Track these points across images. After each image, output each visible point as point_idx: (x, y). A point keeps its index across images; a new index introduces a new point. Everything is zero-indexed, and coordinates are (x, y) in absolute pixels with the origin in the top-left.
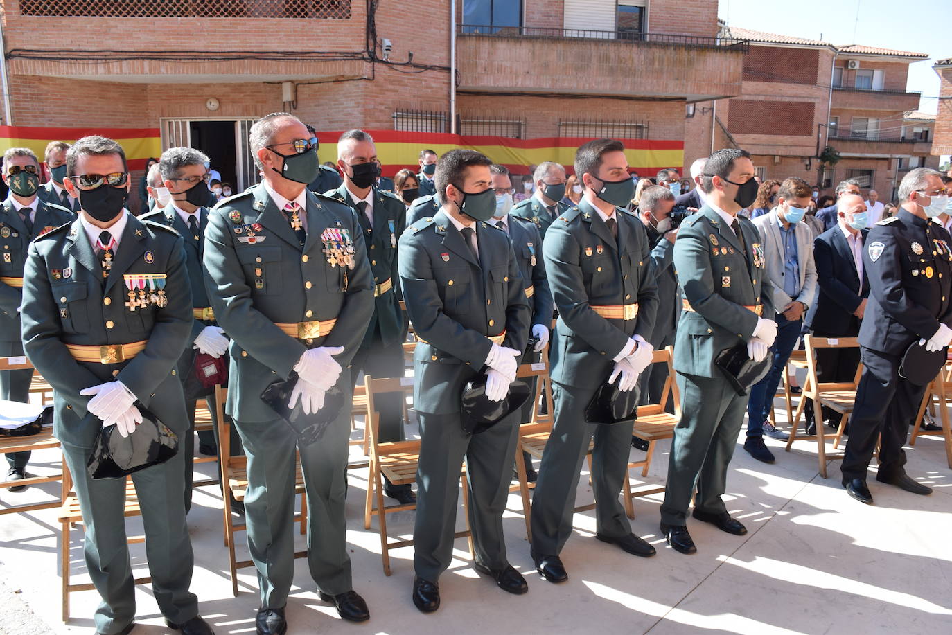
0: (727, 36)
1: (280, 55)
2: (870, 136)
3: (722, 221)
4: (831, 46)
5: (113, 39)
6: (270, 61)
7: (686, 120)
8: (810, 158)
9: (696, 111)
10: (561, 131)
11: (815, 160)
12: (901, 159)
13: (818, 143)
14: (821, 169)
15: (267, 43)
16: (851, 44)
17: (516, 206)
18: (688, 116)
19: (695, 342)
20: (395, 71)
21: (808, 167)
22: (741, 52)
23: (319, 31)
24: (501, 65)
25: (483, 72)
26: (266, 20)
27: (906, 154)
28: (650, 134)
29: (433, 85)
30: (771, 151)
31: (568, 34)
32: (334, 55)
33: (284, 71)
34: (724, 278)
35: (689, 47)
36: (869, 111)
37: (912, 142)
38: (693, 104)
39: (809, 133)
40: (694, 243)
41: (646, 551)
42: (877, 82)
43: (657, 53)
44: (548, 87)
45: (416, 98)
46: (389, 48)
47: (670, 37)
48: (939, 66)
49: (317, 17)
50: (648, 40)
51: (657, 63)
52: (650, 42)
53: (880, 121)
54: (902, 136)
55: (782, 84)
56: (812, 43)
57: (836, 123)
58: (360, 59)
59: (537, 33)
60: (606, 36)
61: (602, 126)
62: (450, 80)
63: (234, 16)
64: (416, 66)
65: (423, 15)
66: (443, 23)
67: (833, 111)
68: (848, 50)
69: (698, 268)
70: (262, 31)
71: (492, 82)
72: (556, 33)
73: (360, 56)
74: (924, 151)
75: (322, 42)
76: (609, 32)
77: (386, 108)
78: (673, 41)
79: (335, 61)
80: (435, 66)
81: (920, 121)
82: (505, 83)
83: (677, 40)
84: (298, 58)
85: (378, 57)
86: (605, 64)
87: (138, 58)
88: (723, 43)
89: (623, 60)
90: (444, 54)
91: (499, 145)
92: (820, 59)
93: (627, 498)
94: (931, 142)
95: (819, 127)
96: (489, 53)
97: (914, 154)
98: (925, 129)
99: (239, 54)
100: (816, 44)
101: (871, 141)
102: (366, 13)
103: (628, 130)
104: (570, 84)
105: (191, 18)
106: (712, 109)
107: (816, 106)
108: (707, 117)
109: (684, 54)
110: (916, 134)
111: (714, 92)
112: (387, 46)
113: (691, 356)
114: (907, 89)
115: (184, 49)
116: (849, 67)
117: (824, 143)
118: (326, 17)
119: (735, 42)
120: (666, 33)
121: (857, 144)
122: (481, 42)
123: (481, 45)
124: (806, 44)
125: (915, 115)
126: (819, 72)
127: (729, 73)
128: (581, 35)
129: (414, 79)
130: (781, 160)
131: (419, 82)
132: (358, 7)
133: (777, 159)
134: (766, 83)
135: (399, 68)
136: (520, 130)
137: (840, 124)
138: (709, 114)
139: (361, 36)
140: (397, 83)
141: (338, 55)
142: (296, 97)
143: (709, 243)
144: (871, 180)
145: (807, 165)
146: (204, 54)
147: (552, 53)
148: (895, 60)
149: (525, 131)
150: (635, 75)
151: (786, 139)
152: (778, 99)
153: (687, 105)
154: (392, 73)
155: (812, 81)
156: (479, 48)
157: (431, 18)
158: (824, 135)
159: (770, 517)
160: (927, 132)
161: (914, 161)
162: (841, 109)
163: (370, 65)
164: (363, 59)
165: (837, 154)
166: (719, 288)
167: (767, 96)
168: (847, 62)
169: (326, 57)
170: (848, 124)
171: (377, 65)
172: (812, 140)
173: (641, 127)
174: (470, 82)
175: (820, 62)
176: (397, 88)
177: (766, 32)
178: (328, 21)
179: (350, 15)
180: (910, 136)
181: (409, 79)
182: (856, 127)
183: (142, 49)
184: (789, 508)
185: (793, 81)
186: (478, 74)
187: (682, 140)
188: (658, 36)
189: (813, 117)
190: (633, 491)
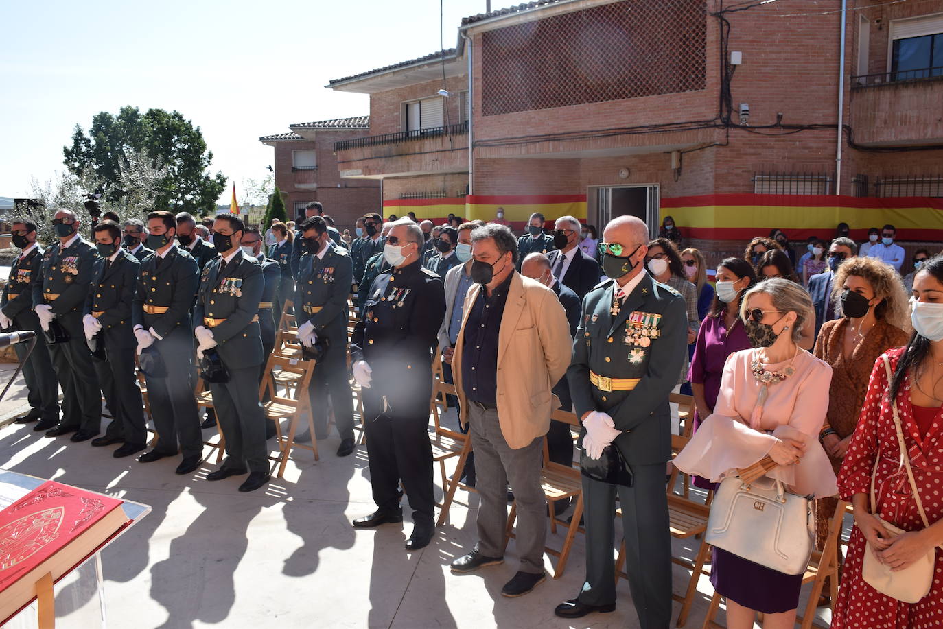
1: (646, 129)
5: (532, 127)
6: (637, 135)
15: (636, 119)
20: (757, 135)
23: (678, 104)
24: (906, 116)
25: (883, 125)
26: (636, 100)
29: (811, 144)
32: (690, 124)
33: (647, 143)
45: (786, 160)
46: (746, 112)
49: (677, 92)
58: (712, 127)
62: (837, 137)
63: (613, 99)
64: (785, 127)
65: (799, 73)
66: (830, 78)
70: (633, 110)
71: (893, 136)
73: (712, 123)
75: (680, 113)
77: (743, 171)
79: (690, 131)
80: (816, 125)
82: (908, 136)
84: (660, 130)
85: (734, 123)
87: (546, 141)
90: (831, 111)
96: (890, 103)
99: (614, 131)
102: (720, 82)
105: (582, 105)
112: (743, 111)
115: (577, 130)
118: (684, 91)
122: (882, 92)
123: (881, 96)
129: (783, 141)
131: (792, 143)
132: (712, 77)
135: (763, 131)
139: (714, 105)
140: (760, 146)
141: (693, 124)
142: (681, 164)
146: (590, 133)
154: (753, 137)
156: (879, 99)
157: (811, 75)
163: (723, 131)
164: (717, 126)
169: (683, 127)
171: (732, 131)
174: (866, 137)
176: (759, 151)
178: (686, 94)
179: (705, 86)
181: (776, 141)
183: (549, 133)
186: (877, 127)
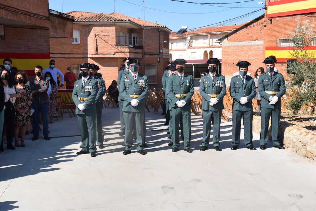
51: (60, 24)
142: (4, 33)
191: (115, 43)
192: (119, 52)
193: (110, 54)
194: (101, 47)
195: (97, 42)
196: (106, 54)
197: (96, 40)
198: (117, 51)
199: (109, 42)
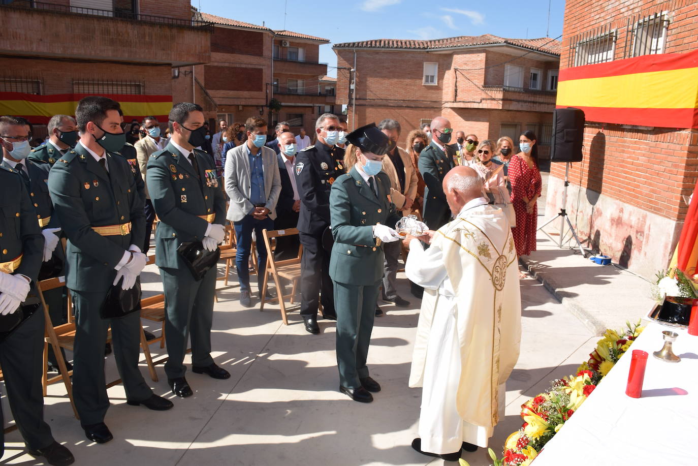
0: (200, 19)
2: (299, 92)
3: (181, 155)
4: (271, 30)
7: (173, 81)
8: (262, 106)
9: (180, 74)
10: (74, 89)
11: (265, 108)
12: (320, 107)
13: (267, 96)
14: (270, 115)
16: (283, 30)
17: (33, 150)
18: (175, 77)
19: (166, 243)
21: (261, 113)
22: (209, 31)
27: (322, 103)
28: (145, 90)
30: (236, 102)
31: (74, 10)
34: (182, 196)
35: (171, 26)
36: (297, 75)
37: (325, 96)
38: (177, 68)
39: (260, 89)
40: (157, 171)
41: (166, 405)
42: (301, 57)
43: (147, 29)
44: (60, 52)
47: (156, 18)
48: (336, 47)
50: (139, 19)
51: (147, 37)
52: (141, 21)
53: (305, 82)
54: (319, 91)
55: (240, 55)
56: (258, 28)
57: (278, 82)
59: (46, 7)
60: (105, 14)
61: (108, 85)
67: (275, 75)
68: (281, 34)
69: (162, 189)
71: (8, 46)
72: (63, 9)
74: (333, 102)
76: (108, 11)
78: (158, 21)
81: (329, 82)
83: (162, 20)
86: (106, 36)
88: (196, 25)
89: (121, 34)
91: (21, 99)
92: (264, 39)
93: (151, 367)
94: (335, 96)
95: (267, 85)
97: (327, 104)
98: (332, 88)
100: (261, 28)
101: (300, 95)
103: (129, 88)
104: (79, 51)
106: (192, 72)
107: (264, 70)
108: (188, 78)
109: (167, 32)
110: (327, 90)
111: (191, 60)
113: (164, 254)
114: (319, 61)
116: (283, 45)
117: (271, 96)
119: (203, 24)
120: (153, 14)
121: (291, 97)
124: (254, 28)
125: (325, 78)
126: (264, 48)
127: (201, 47)
128: (85, 12)
130: (243, 108)
133: (241, 108)
134: (229, 54)
136: (38, 88)
137: (281, 84)
138: (190, 75)
143: (169, 171)
144: (302, 122)
145: (261, 112)
147: (62, 25)
148: (310, 42)
149: (44, 88)
150: (131, 46)
151: (246, 94)
152: (238, 66)
153: (172, 69)
155: (260, 54)
158: (270, 91)
159: (254, 359)
160: (333, 89)
161: (328, 108)
162: (280, 73)
165: (280, 103)
166: (179, 204)
167: (230, 63)
168: (281, 41)
170: (284, 83)
172: (262, 94)
173: (139, 86)
175: (264, 40)
177: (227, 18)
180: (324, 92)
182: (290, 85)
184: (266, 350)
185: (247, 53)
187: (171, 95)
188: (147, 17)
189: (262, 79)
190: (154, 361)
191: (483, 84)
192: (486, 99)
193: (474, 102)
194: (462, 91)
195: (456, 82)
196: (469, 102)
197: (456, 78)
198: (484, 96)
199: (475, 81)
